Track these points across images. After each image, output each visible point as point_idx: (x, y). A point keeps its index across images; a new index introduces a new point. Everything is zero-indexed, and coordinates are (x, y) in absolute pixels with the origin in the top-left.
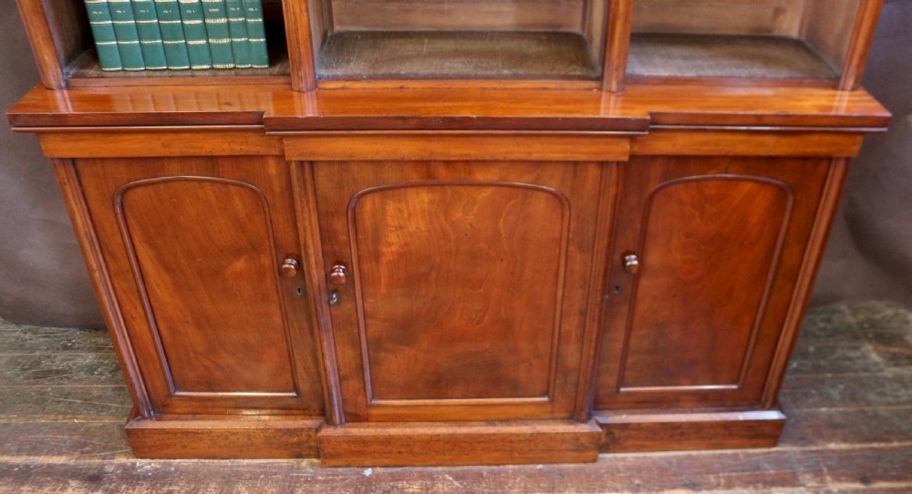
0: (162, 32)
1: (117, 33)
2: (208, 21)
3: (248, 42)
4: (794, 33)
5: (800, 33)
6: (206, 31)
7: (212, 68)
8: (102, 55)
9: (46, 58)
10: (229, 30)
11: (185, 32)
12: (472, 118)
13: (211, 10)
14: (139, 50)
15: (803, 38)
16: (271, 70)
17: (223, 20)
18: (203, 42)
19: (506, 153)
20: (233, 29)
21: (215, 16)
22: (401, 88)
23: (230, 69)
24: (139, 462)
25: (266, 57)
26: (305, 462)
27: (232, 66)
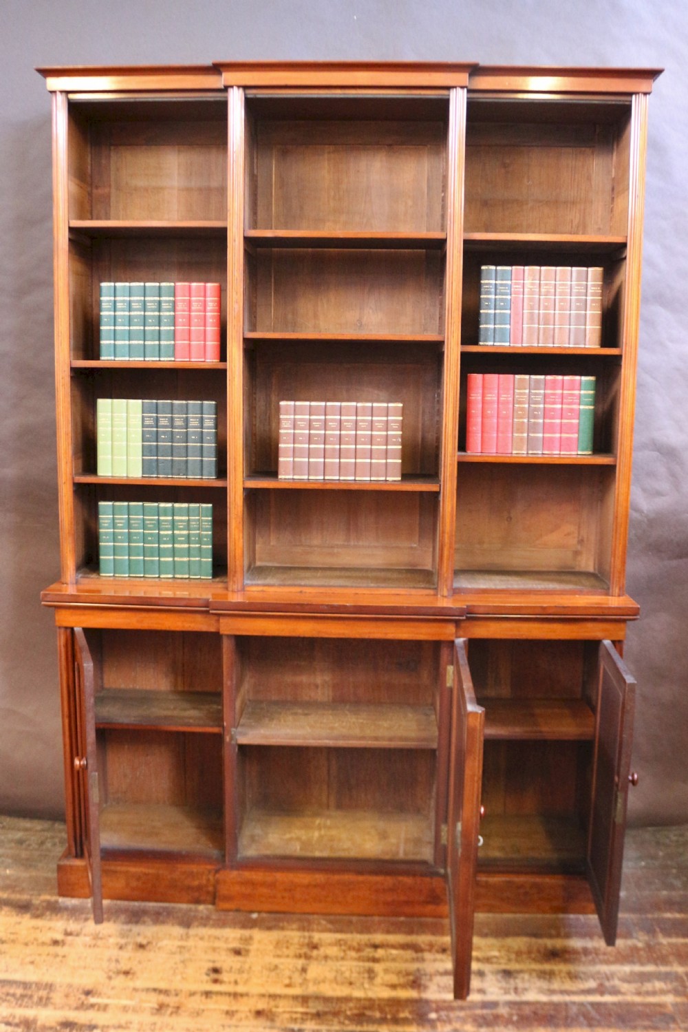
0: (145, 552)
1: (115, 551)
2: (176, 546)
3: (200, 561)
4: (591, 569)
5: (595, 569)
6: (174, 552)
7: (174, 578)
8: (102, 565)
9: (69, 563)
10: (189, 552)
11: (160, 553)
12: (346, 606)
13: (179, 539)
14: (127, 563)
15: (597, 572)
16: (214, 580)
17: (186, 546)
18: (171, 559)
19: (370, 633)
20: (192, 552)
21: (181, 542)
22: (301, 592)
23: (186, 579)
24: (61, 900)
25: (211, 571)
26: (201, 907)
27: (187, 576)
